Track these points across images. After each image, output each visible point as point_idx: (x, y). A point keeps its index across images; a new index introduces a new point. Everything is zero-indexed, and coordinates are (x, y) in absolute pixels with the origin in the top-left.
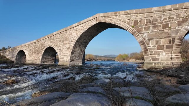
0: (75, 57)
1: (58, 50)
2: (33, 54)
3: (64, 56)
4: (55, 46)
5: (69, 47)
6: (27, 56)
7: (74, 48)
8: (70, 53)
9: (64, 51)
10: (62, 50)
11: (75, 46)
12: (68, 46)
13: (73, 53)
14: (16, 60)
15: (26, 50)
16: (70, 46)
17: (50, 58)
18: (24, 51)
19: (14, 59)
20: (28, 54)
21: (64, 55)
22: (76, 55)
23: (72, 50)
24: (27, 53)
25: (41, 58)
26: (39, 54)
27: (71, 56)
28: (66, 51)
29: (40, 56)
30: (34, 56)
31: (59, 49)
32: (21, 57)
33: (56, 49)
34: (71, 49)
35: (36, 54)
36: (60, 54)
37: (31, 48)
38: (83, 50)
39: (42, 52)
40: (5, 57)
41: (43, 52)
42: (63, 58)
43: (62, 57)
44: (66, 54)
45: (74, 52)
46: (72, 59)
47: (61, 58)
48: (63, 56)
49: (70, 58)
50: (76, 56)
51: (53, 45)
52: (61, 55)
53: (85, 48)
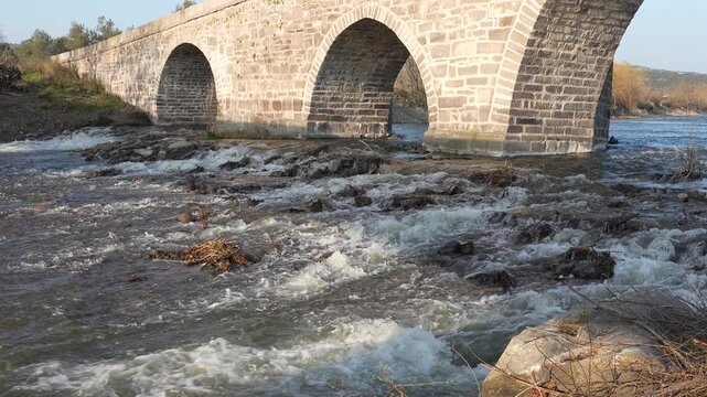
0: (544, 92)
1: (422, 41)
2: (254, 69)
3: (466, 87)
4: (399, 12)
5: (507, 21)
6: (224, 87)
7: (541, 30)
8: (512, 66)
9: (468, 51)
10: (447, 42)
11: (554, 12)
12: (498, 14)
13: (531, 62)
14: (160, 103)
15: (212, 41)
16: (509, 13)
17: (360, 95)
18: (204, 48)
19: (148, 101)
20: (230, 70)
21: (465, 78)
22: (556, 77)
23: (531, 43)
24: (218, 63)
25: (306, 95)
26: (294, 69)
27: (517, 87)
28: (481, 48)
29: (301, 84)
30: (264, 86)
31: (427, 34)
32: (184, 86)
33: (407, 35)
34: (517, 37)
35: (276, 70)
36: (441, 71)
37: (245, 31)
38: (606, 43)
39: (312, 55)
40: (98, 88)
41: (321, 54)
42: (456, 103)
43: (449, 93)
44: (479, 75)
45: (542, 54)
46: (522, 108)
47: (443, 103)
48: (459, 83)
49: (514, 103)
50: (551, 89)
51: (385, 9)
52: (447, 78)
53: (624, 24)
